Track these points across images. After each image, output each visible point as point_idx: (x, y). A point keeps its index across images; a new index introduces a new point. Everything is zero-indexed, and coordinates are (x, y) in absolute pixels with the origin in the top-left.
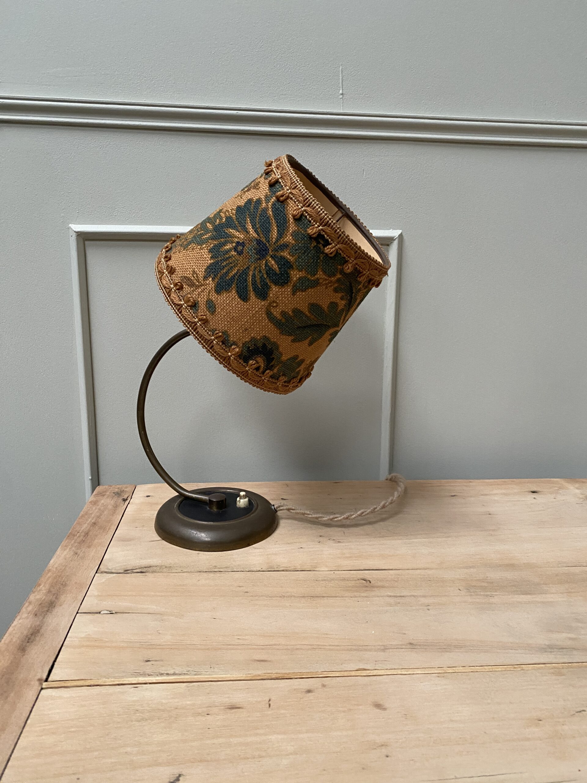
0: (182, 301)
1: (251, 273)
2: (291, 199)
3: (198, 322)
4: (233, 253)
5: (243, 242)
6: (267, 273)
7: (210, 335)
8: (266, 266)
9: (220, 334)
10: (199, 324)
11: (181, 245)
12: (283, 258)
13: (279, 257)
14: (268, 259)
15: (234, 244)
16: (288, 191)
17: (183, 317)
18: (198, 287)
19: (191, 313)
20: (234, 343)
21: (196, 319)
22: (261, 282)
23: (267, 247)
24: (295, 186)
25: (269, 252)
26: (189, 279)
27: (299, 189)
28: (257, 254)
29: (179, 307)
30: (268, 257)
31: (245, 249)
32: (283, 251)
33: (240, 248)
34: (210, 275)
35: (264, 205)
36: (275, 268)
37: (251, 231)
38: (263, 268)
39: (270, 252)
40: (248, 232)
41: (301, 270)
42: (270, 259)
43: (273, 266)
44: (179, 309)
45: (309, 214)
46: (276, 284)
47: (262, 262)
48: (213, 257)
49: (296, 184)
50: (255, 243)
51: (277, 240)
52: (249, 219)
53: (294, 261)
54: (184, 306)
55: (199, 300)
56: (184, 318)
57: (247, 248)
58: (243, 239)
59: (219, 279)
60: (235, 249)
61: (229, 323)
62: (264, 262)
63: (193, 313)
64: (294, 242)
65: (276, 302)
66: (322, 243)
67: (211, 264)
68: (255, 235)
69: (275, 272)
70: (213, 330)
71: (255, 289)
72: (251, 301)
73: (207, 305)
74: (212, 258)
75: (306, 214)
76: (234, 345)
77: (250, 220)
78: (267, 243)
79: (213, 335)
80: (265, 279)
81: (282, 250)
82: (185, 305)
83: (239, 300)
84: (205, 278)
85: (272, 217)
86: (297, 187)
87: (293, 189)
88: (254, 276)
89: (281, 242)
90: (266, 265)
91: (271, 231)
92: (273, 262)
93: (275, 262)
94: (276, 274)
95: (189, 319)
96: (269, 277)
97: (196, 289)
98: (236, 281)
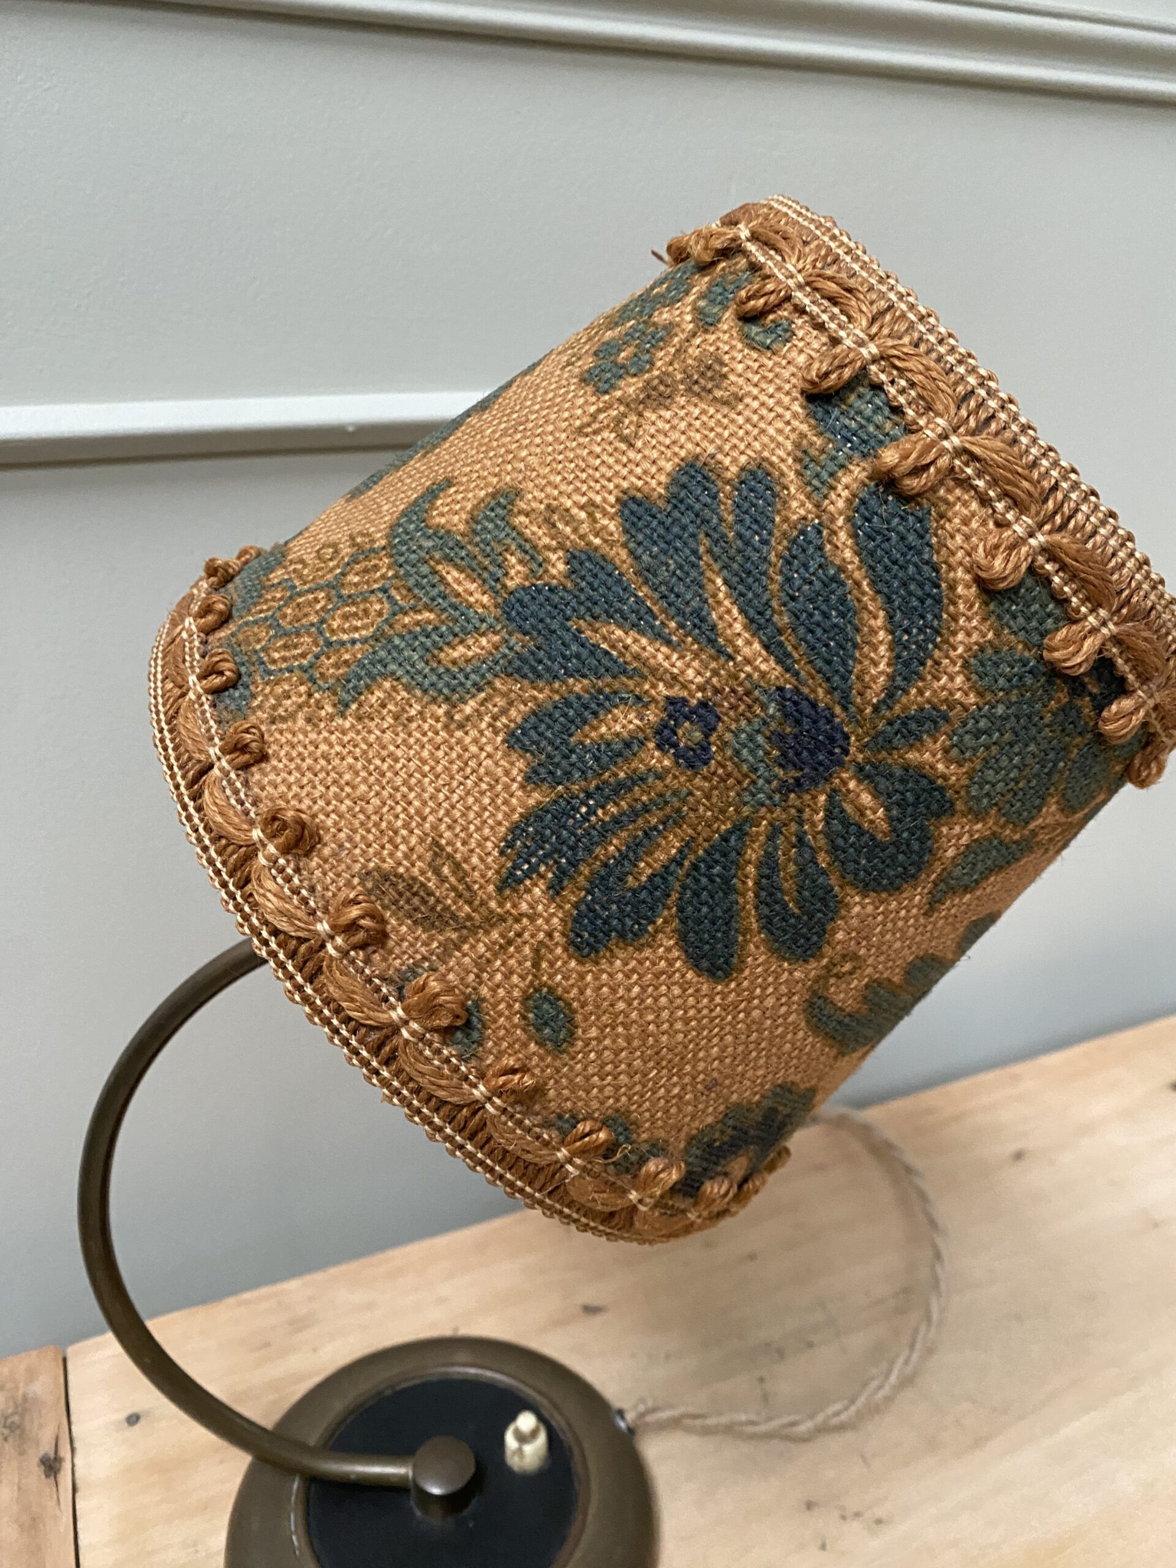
0: (394, 1008)
1: (753, 854)
2: (965, 483)
3: (489, 1099)
4: (655, 759)
5: (703, 704)
6: (834, 849)
7: (546, 1144)
8: (828, 819)
9: (602, 1135)
10: (497, 1108)
11: (309, 674)
12: (918, 774)
13: (898, 772)
14: (844, 783)
15: (652, 716)
16: (946, 443)
17: (404, 1084)
18: (469, 929)
19: (447, 1061)
20: (657, 1149)
21: (475, 1086)
22: (800, 889)
23: (837, 728)
24: (983, 415)
25: (846, 752)
26: (413, 888)
27: (1008, 435)
28: (784, 762)
29: (374, 1036)
30: (845, 775)
31: (720, 737)
32: (918, 744)
33: (689, 733)
34: (534, 869)
35: (799, 506)
36: (872, 822)
37: (749, 647)
38: (813, 825)
39: (852, 750)
40: (723, 653)
41: (979, 816)
42: (852, 785)
43: (863, 815)
44: (381, 1045)
45: (1063, 567)
46: (865, 889)
47: (814, 797)
48: (535, 772)
49: (981, 404)
50: (771, 711)
51: (891, 693)
52: (719, 581)
53: (965, 781)
54: (405, 1033)
55: (484, 991)
56: (411, 1085)
57: (728, 736)
58: (701, 688)
59: (587, 885)
60: (664, 736)
61: (637, 1078)
62: (823, 798)
63: (460, 1057)
64: (972, 698)
65: (855, 957)
66: (1095, 691)
67: (534, 815)
68: (768, 665)
69: (873, 838)
70: (560, 1117)
71: (770, 922)
72: (747, 972)
73: (531, 1015)
74: (532, 779)
75: (1048, 567)
76: (656, 1156)
77: (726, 582)
78: (838, 710)
79: (562, 1142)
80: (824, 872)
81: (914, 739)
82: (414, 1026)
83: (690, 975)
84: (508, 883)
85: (857, 575)
86: (993, 426)
87: (973, 433)
88: (769, 865)
89: (913, 698)
90: (833, 811)
91: (855, 646)
92: (866, 798)
93: (876, 794)
94: (877, 844)
95: (441, 1093)
96: (843, 863)
97: (464, 940)
98: (675, 896)
